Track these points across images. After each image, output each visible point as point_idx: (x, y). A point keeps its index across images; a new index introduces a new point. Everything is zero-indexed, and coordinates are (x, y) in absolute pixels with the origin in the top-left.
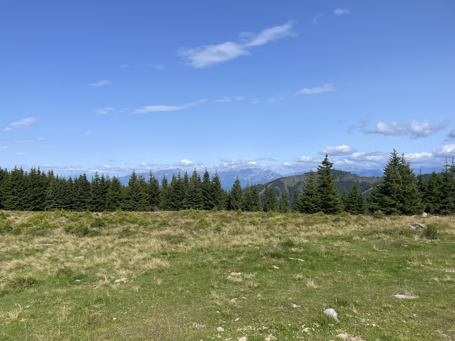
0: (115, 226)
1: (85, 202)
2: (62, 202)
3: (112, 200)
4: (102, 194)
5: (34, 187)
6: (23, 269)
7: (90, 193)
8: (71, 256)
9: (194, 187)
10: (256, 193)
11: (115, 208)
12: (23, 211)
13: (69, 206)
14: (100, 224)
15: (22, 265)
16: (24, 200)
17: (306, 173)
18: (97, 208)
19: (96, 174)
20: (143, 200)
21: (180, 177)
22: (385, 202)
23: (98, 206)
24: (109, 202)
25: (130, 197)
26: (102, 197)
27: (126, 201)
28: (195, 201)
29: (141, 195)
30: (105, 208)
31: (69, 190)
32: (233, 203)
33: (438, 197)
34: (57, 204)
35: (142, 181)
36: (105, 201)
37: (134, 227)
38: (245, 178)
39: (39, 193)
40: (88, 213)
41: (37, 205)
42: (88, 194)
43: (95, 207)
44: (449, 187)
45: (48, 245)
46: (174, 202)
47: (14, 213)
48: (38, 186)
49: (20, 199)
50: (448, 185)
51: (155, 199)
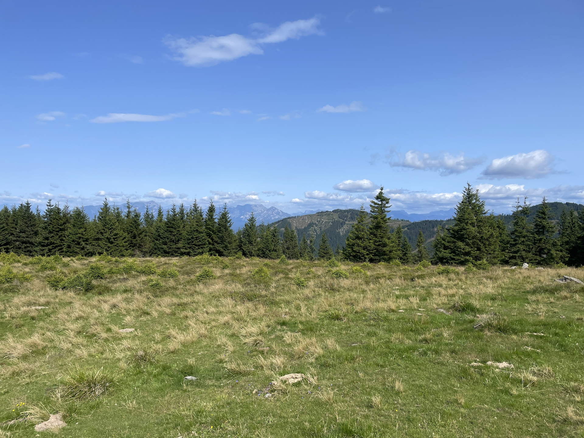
1: (30, 242)
3: (73, 241)
4: (58, 232)
9: (195, 226)
10: (276, 235)
11: (79, 252)
17: (319, 213)
18: (50, 252)
20: (120, 242)
21: (175, 211)
22: (459, 250)
23: (51, 249)
24: (69, 244)
25: (100, 237)
26: (58, 236)
27: (94, 243)
28: (197, 244)
29: (117, 234)
31: (4, 225)
32: (246, 248)
33: (507, 244)
35: (119, 215)
36: (63, 241)
38: (242, 217)
43: (47, 250)
44: (521, 233)
46: (167, 245)
50: (519, 231)
51: (137, 241)
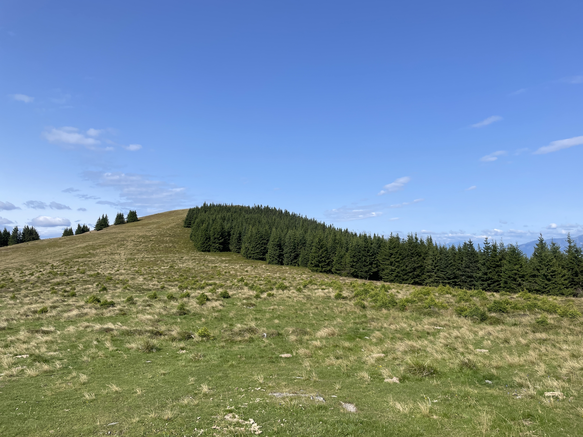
0: (523, 313)
1: (473, 277)
2: (444, 276)
3: (509, 277)
4: (495, 268)
5: (412, 256)
6: (418, 353)
7: (479, 265)
8: (471, 347)
12: (401, 284)
13: (453, 282)
14: (500, 308)
15: (416, 349)
16: (402, 271)
18: (489, 286)
19: (486, 241)
23: (491, 284)
25: (537, 274)
26: (495, 272)
29: (555, 271)
30: (500, 287)
34: (438, 278)
35: (556, 251)
37: (553, 319)
39: (418, 264)
40: (480, 291)
41: (417, 277)
42: (477, 267)
43: (486, 285)
45: (438, 328)
47: (394, 286)
48: (416, 256)
49: (399, 270)
51: (579, 279)
